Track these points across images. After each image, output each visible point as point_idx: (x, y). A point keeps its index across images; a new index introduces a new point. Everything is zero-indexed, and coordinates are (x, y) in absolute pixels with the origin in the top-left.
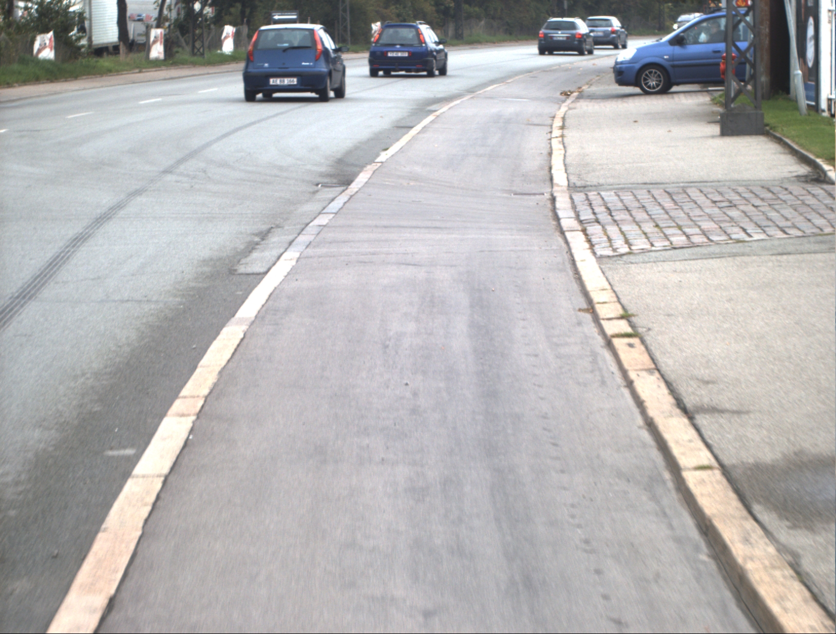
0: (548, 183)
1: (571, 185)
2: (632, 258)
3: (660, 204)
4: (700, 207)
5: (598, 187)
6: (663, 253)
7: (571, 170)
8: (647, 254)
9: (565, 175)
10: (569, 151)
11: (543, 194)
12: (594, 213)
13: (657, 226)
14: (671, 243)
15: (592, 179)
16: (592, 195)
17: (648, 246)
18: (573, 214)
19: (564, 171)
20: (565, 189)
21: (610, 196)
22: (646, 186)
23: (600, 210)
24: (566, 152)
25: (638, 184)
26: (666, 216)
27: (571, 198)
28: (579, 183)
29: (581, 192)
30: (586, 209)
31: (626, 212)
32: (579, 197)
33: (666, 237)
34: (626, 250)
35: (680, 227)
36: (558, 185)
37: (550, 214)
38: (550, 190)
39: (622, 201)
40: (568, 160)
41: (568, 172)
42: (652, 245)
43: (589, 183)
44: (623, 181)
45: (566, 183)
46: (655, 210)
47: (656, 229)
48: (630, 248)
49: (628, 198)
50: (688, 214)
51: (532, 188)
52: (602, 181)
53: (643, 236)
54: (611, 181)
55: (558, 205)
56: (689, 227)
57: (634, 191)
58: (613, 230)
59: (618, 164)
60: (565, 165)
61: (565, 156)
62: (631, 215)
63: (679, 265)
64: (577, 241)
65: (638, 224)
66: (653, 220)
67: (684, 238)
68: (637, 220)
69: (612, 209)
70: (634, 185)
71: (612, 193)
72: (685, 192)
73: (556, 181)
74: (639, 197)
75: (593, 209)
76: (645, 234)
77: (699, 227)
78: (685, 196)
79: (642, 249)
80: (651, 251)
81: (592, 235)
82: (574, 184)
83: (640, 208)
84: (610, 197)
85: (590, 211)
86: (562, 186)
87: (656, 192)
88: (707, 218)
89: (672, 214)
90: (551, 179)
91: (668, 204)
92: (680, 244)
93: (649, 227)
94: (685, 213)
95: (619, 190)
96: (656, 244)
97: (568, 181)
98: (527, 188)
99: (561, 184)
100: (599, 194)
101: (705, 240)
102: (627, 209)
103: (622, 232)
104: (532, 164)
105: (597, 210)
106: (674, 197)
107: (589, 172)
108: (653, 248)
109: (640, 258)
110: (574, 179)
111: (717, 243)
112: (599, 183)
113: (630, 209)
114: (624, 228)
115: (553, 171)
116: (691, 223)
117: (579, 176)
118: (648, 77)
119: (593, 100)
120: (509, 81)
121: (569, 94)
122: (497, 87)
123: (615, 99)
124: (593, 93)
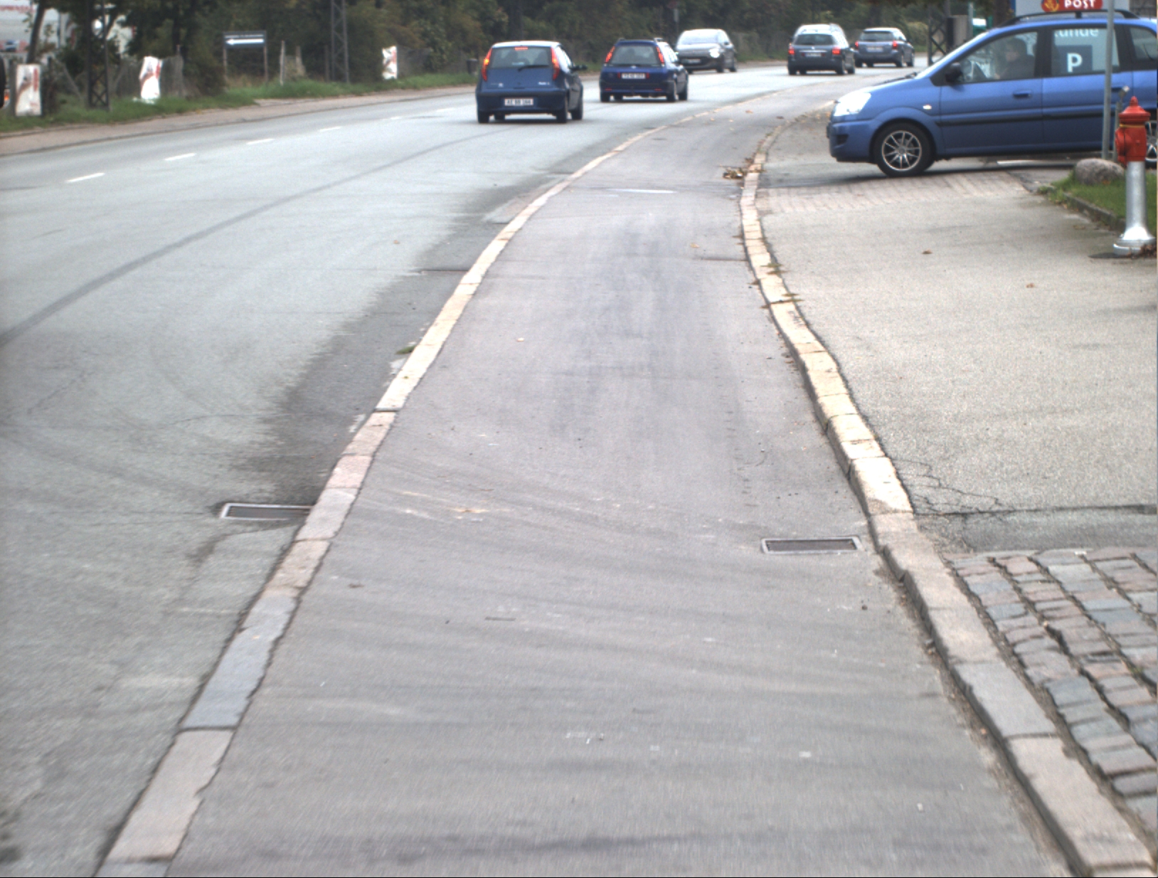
118: (894, 145)
119: (793, 191)
120: (620, 148)
121: (740, 175)
122: (603, 162)
123: (834, 189)
124: (786, 175)
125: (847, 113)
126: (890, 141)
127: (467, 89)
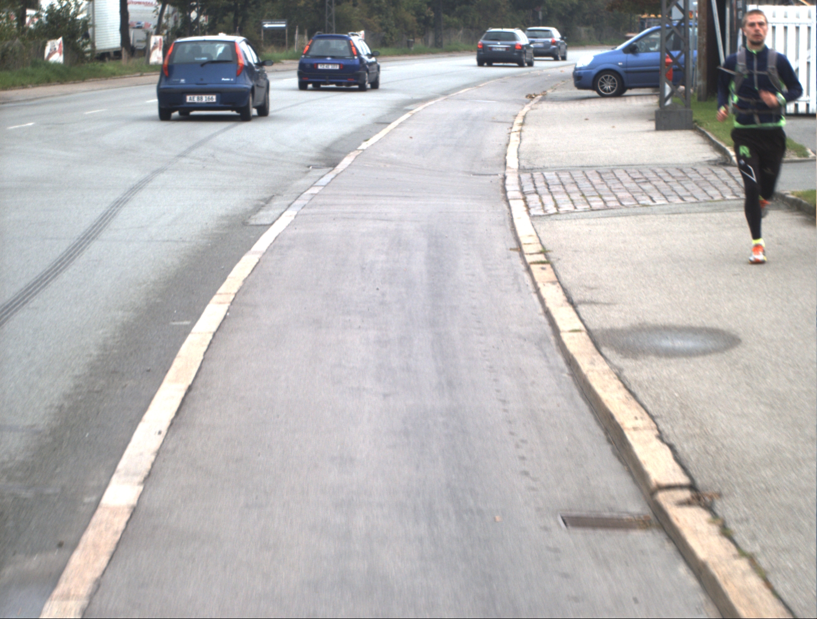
0: (502, 167)
1: (521, 167)
2: (558, 217)
3: (590, 181)
4: (621, 183)
5: (542, 169)
6: (582, 213)
7: (522, 156)
8: (570, 214)
9: (517, 160)
10: (524, 142)
11: (497, 175)
12: (535, 187)
13: (583, 195)
14: (591, 207)
15: (538, 163)
16: (537, 175)
17: (571, 208)
18: (518, 188)
19: (516, 156)
20: (516, 171)
21: (552, 175)
22: (582, 168)
23: (540, 185)
24: (520, 142)
25: (577, 167)
26: (592, 189)
27: (519, 177)
28: (527, 167)
29: (528, 172)
30: (529, 185)
31: (561, 186)
32: (525, 177)
33: (588, 203)
34: (554, 210)
35: (600, 196)
36: (510, 168)
37: (501, 189)
38: (502, 172)
39: (560, 179)
40: (521, 149)
41: (520, 157)
42: (575, 208)
43: (536, 167)
44: (564, 164)
45: (517, 166)
46: (585, 186)
47: (582, 198)
48: (558, 210)
49: (565, 177)
50: (610, 189)
51: (489, 170)
52: (547, 165)
53: (570, 202)
54: (555, 164)
55: (507, 182)
56: (609, 196)
57: (572, 172)
58: (547, 199)
59: (563, 151)
60: (518, 152)
61: (519, 146)
62: (564, 188)
63: (593, 221)
64: (518, 207)
65: (568, 194)
66: (581, 191)
67: (602, 203)
68: (568, 191)
69: (550, 184)
70: (573, 168)
71: (554, 173)
72: (612, 172)
73: (508, 165)
74: (574, 176)
75: (535, 184)
76: (572, 201)
77: (616, 196)
78: (612, 175)
79: (567, 211)
80: (574, 212)
81: (530, 201)
82: (524, 167)
83: (572, 183)
84: (550, 176)
85: (532, 185)
86: (513, 169)
87: (588, 173)
88: (625, 190)
89: (597, 187)
90: (505, 164)
91: (596, 180)
92: (598, 207)
93: (576, 197)
94: (608, 187)
95: (558, 171)
96: (578, 207)
97: (519, 164)
98: (484, 170)
99: (512, 167)
100: (542, 174)
101: (618, 204)
102: (563, 184)
103: (554, 199)
104: (491, 152)
105: (538, 184)
106: (603, 176)
107: (537, 158)
108: (576, 210)
109: (564, 217)
110: (523, 163)
111: (627, 207)
112: (544, 166)
113: (564, 184)
114: (556, 197)
115: (507, 157)
116: (610, 193)
117: (528, 161)
118: (604, 81)
121: (534, 96)
123: (574, 101)
127: (408, 57)
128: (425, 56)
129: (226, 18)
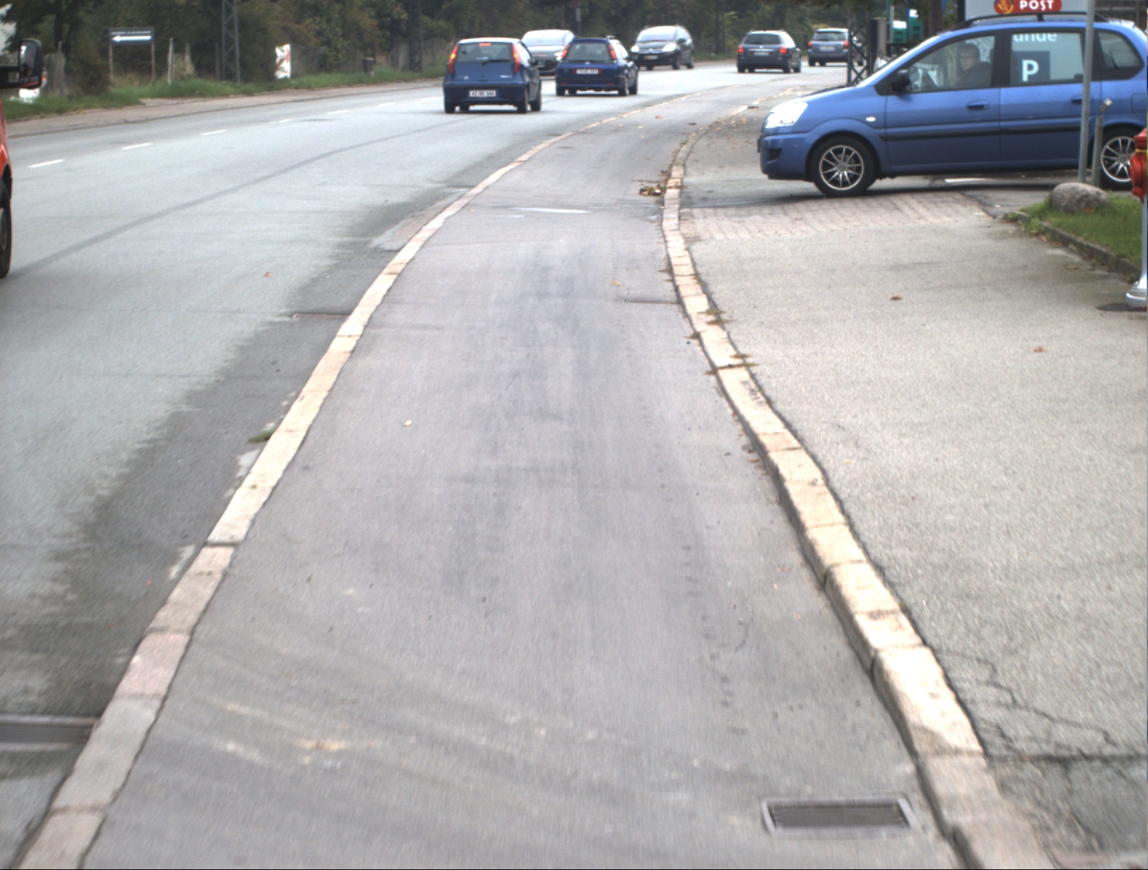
118: (833, 161)
119: (720, 211)
120: (524, 158)
121: (658, 191)
122: (506, 173)
123: (766, 210)
124: (710, 192)
125: (782, 125)
126: (829, 157)
127: (363, 89)
128: (395, 86)
129: (41, 27)
